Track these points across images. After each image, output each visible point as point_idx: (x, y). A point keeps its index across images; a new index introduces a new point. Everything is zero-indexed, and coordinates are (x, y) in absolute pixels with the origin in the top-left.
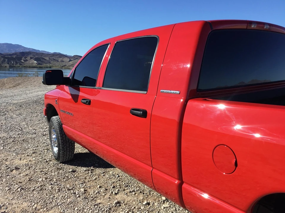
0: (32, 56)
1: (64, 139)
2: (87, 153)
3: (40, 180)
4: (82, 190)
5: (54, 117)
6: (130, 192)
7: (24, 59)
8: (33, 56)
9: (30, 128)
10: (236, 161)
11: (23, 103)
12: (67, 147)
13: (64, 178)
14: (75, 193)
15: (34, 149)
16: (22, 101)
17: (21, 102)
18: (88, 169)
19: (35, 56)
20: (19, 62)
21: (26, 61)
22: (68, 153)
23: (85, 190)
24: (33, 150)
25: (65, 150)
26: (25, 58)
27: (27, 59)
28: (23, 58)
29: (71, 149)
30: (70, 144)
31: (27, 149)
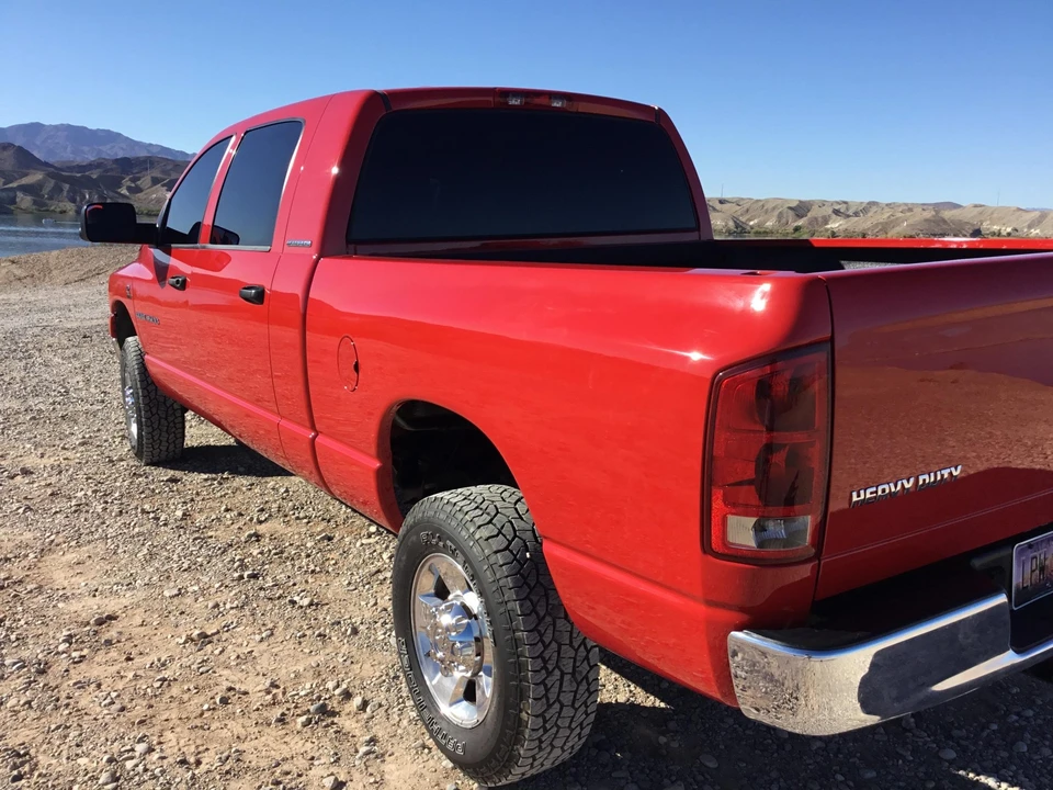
0: (158, 175)
1: (153, 395)
2: (230, 446)
3: (80, 494)
4: (179, 514)
5: (130, 339)
6: (298, 518)
7: (129, 183)
8: (164, 172)
9: (92, 390)
10: (357, 363)
11: (98, 329)
12: (160, 418)
13: (143, 492)
14: (159, 519)
15: (87, 436)
16: (95, 322)
17: (91, 328)
18: (214, 476)
19: (170, 175)
20: (111, 194)
21: (138, 190)
22: (164, 434)
23: (184, 514)
24: (84, 437)
25: (156, 426)
26: (134, 180)
27: (139, 183)
28: (127, 182)
29: (172, 425)
30: (170, 412)
31: (67, 436)
